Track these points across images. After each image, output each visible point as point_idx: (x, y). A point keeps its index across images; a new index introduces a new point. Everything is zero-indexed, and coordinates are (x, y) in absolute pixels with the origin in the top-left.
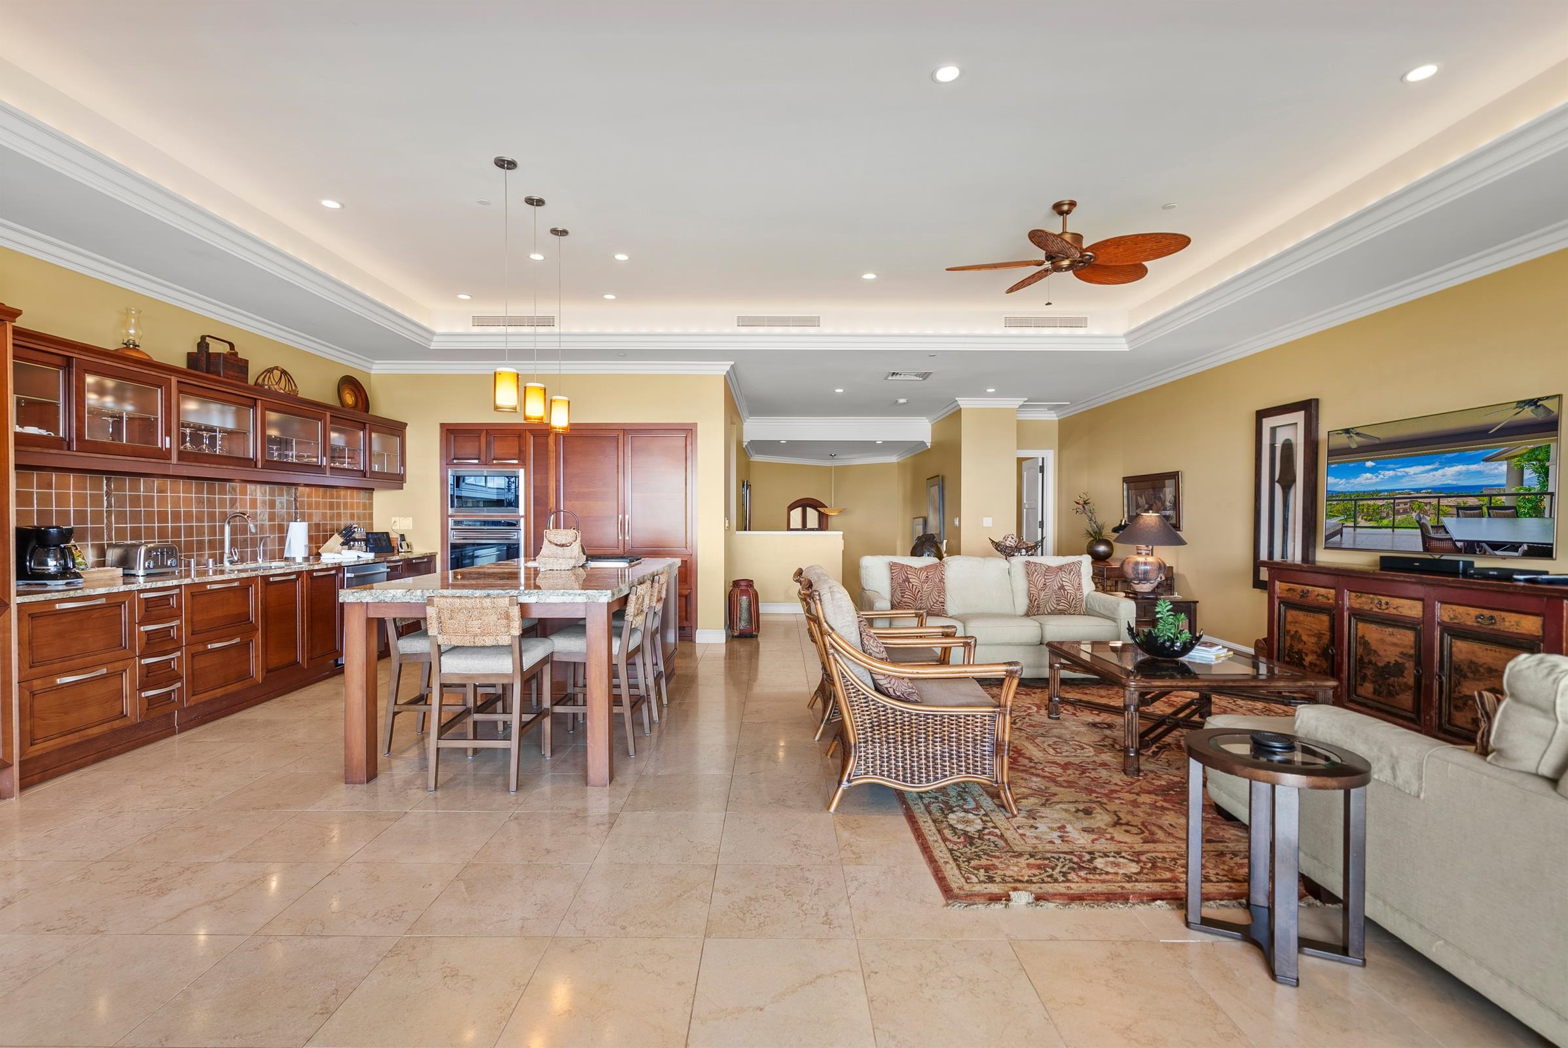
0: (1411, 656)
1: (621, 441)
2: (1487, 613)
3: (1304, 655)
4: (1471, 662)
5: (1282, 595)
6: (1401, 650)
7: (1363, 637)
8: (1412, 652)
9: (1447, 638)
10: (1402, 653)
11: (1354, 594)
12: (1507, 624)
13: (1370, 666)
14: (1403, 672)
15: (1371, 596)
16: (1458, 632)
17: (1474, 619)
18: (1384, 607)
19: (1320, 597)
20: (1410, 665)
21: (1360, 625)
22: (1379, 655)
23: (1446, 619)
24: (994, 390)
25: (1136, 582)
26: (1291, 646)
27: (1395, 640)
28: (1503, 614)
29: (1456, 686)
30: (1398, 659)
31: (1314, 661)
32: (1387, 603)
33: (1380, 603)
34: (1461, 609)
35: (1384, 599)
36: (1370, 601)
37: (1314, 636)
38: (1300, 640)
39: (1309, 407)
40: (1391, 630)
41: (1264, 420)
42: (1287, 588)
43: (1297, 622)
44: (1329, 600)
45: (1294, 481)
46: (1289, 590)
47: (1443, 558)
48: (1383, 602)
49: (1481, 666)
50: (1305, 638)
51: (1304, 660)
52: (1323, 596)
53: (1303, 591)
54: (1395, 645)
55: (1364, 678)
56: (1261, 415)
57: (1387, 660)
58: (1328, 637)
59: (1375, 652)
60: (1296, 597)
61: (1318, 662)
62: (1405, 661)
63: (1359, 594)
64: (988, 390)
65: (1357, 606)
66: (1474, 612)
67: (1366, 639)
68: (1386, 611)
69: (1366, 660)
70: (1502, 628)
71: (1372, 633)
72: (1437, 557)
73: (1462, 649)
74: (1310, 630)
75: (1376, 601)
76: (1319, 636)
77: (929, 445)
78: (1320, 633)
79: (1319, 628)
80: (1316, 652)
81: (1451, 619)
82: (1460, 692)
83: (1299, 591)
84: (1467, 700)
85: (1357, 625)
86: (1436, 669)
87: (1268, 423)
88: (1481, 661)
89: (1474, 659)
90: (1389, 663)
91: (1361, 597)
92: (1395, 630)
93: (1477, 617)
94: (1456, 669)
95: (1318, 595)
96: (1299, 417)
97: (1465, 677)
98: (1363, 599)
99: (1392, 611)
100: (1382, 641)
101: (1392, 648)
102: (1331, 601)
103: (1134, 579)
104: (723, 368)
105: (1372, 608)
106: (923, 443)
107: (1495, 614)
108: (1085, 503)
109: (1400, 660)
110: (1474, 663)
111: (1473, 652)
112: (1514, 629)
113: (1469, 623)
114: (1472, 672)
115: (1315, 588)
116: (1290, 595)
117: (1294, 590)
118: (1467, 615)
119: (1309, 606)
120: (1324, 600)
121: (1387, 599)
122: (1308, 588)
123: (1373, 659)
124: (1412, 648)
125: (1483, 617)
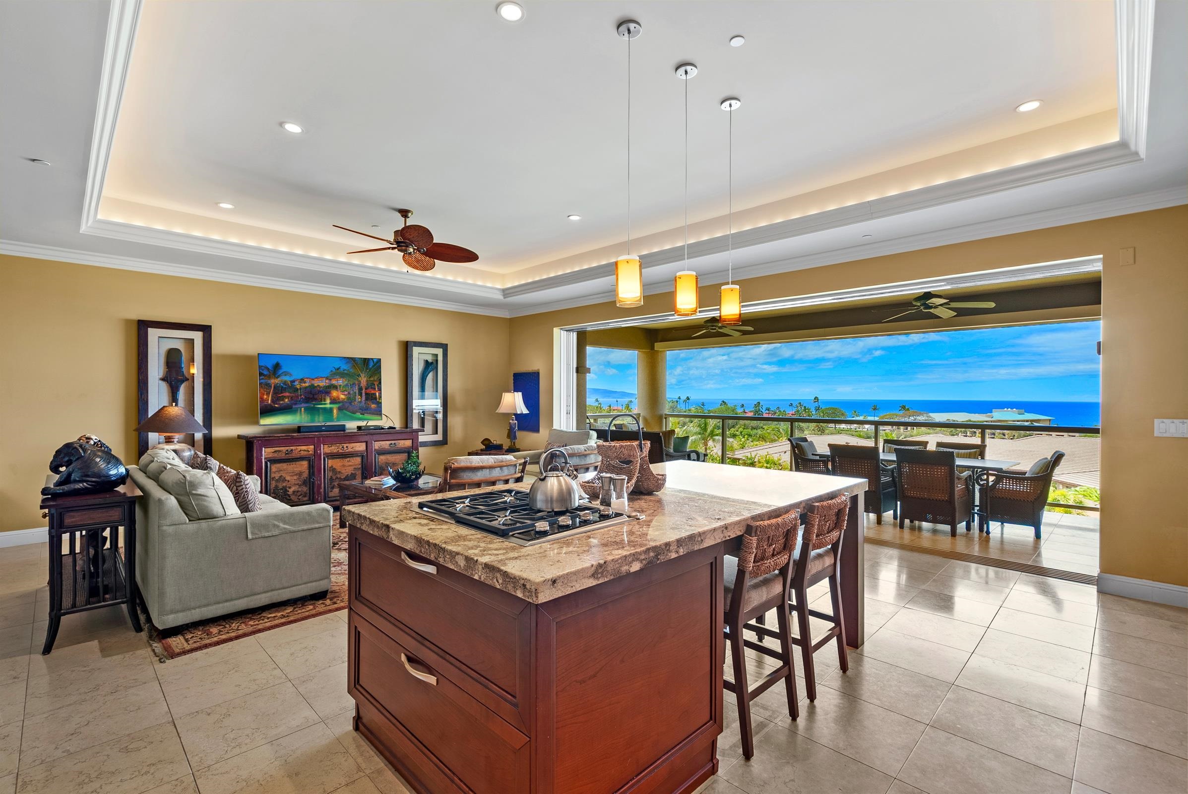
0: (359, 468)
2: (393, 442)
3: (288, 489)
5: (268, 456)
6: (354, 467)
7: (332, 466)
8: (360, 466)
9: (377, 455)
10: (355, 468)
11: (327, 446)
12: (401, 444)
13: (336, 480)
14: (355, 477)
15: (338, 445)
16: (382, 452)
17: (389, 445)
18: (345, 449)
19: (302, 452)
21: (330, 461)
22: (342, 473)
23: (377, 448)
26: (276, 487)
27: (350, 463)
28: (399, 441)
30: (352, 472)
31: (297, 490)
32: (347, 447)
33: (343, 447)
34: (384, 442)
35: (345, 445)
36: (337, 447)
37: (296, 475)
38: (284, 480)
39: (206, 330)
40: (348, 459)
41: (148, 329)
42: (273, 451)
43: (280, 471)
44: (309, 451)
45: (188, 381)
46: (275, 452)
48: (345, 447)
49: (390, 463)
50: (288, 478)
51: (288, 491)
52: (305, 450)
53: (287, 451)
54: (351, 466)
55: (333, 488)
56: (144, 325)
57: (347, 474)
58: (307, 473)
59: (339, 472)
60: (283, 456)
61: (300, 489)
62: (356, 472)
63: (330, 445)
65: (330, 451)
66: (389, 442)
68: (347, 451)
69: (334, 478)
70: (399, 446)
71: (336, 463)
73: (382, 458)
74: (293, 472)
75: (341, 447)
76: (300, 474)
78: (301, 472)
79: (300, 470)
80: (298, 484)
81: (379, 447)
83: (284, 451)
85: (328, 461)
87: (153, 333)
90: (348, 475)
91: (331, 446)
92: (351, 459)
94: (380, 468)
95: (301, 451)
96: (195, 336)
98: (333, 447)
99: (350, 450)
100: (344, 466)
101: (349, 468)
102: (311, 452)
105: (338, 451)
107: (396, 441)
109: (353, 472)
111: (387, 459)
112: (403, 446)
113: (386, 447)
114: (387, 467)
115: (298, 447)
116: (276, 455)
117: (279, 451)
118: (385, 444)
119: (292, 459)
120: (306, 453)
121: (347, 445)
122: (291, 448)
123: (339, 476)
124: (360, 464)
125: (391, 444)
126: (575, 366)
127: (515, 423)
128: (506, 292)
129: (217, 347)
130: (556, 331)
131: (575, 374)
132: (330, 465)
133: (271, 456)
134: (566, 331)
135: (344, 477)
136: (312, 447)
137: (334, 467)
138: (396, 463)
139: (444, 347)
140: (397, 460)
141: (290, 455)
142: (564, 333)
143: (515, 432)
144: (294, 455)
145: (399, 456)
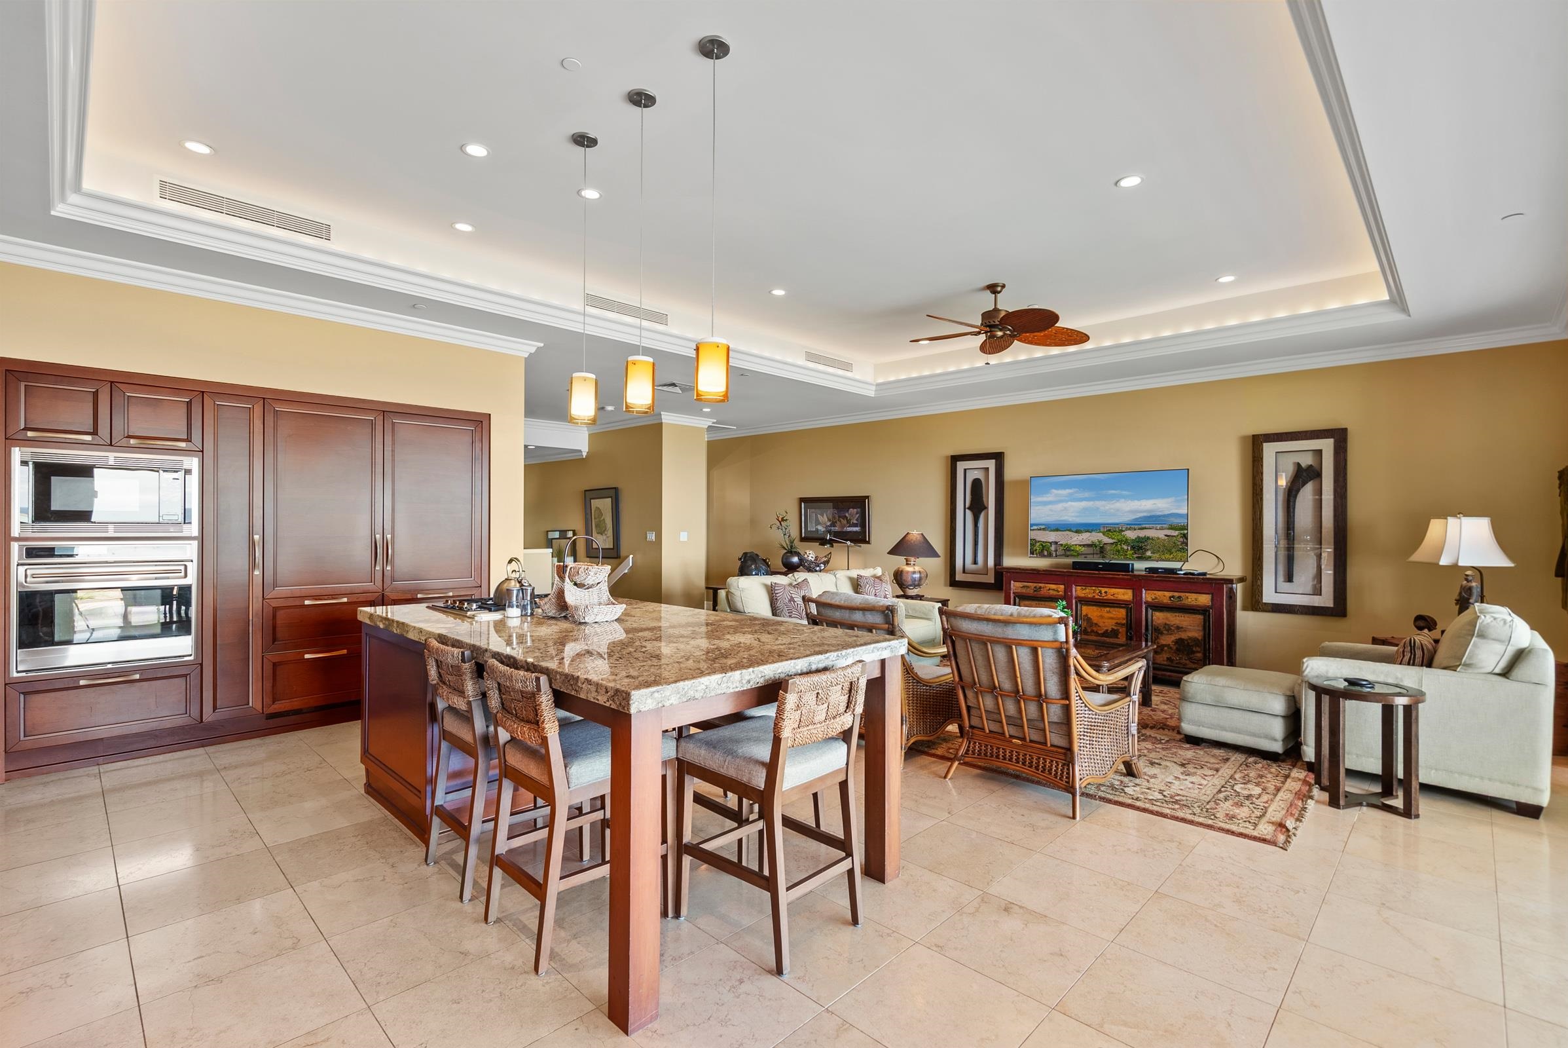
0: (1123, 624)
1: (379, 428)
2: (1176, 594)
4: (1166, 624)
6: (1116, 621)
7: (1087, 615)
8: (1125, 621)
9: (1150, 611)
10: (1117, 623)
11: (1080, 588)
12: (1190, 600)
13: (1092, 634)
14: (1117, 635)
15: (1094, 588)
16: (1158, 607)
17: (1168, 598)
18: (1104, 594)
20: (1123, 630)
21: (1084, 608)
22: (1099, 626)
23: (1149, 599)
24: (709, 410)
25: (911, 588)
27: (1112, 616)
28: (1187, 594)
29: (1156, 640)
30: (1113, 627)
33: (1100, 592)
34: (1160, 593)
35: (1103, 590)
36: (1093, 591)
39: (998, 457)
40: (1108, 609)
41: (958, 463)
44: (1059, 592)
45: (985, 508)
46: (1024, 587)
47: (1111, 562)
48: (1103, 591)
49: (1172, 626)
52: (1054, 590)
53: (1035, 587)
54: (1112, 618)
56: (955, 459)
57: (1105, 629)
59: (1096, 624)
60: (1030, 592)
62: (1119, 628)
63: (1084, 588)
64: (704, 410)
65: (1083, 595)
66: (1168, 594)
67: (1089, 616)
68: (1105, 598)
69: (1089, 630)
70: (1186, 602)
71: (1093, 612)
72: (1107, 561)
73: (1159, 617)
75: (1098, 591)
77: (584, 454)
81: (1153, 599)
82: (1158, 643)
83: (1032, 587)
84: (1164, 647)
85: (1081, 608)
86: (1143, 631)
87: (961, 466)
88: (1172, 623)
89: (1168, 622)
90: (1107, 630)
91: (1085, 589)
92: (1112, 609)
93: (1170, 597)
94: (1155, 629)
95: (1049, 589)
96: (991, 464)
97: (1162, 633)
98: (1087, 590)
99: (1111, 597)
100: (1102, 617)
101: (1110, 621)
102: (1061, 593)
103: (911, 585)
104: (525, 348)
105: (1094, 596)
106: (580, 451)
107: (1182, 594)
108: (783, 520)
109: (1115, 628)
110: (1168, 625)
111: (1167, 619)
112: (1194, 603)
113: (1165, 601)
114: (1166, 630)
115: (1047, 585)
116: (1024, 591)
117: (1028, 587)
118: (1164, 596)
119: (1041, 598)
120: (1055, 593)
121: (1106, 589)
122: (1040, 585)
123: (1095, 629)
124: (1124, 619)
125: (1173, 597)
127: (1472, 588)
129: (1010, 474)
132: (1084, 613)
133: (1019, 591)
135: (1102, 632)
136: (1062, 587)
138: (1182, 628)
139: (1340, 436)
140: (1185, 623)
141: (1038, 593)
144: (1044, 592)
145: (1188, 617)
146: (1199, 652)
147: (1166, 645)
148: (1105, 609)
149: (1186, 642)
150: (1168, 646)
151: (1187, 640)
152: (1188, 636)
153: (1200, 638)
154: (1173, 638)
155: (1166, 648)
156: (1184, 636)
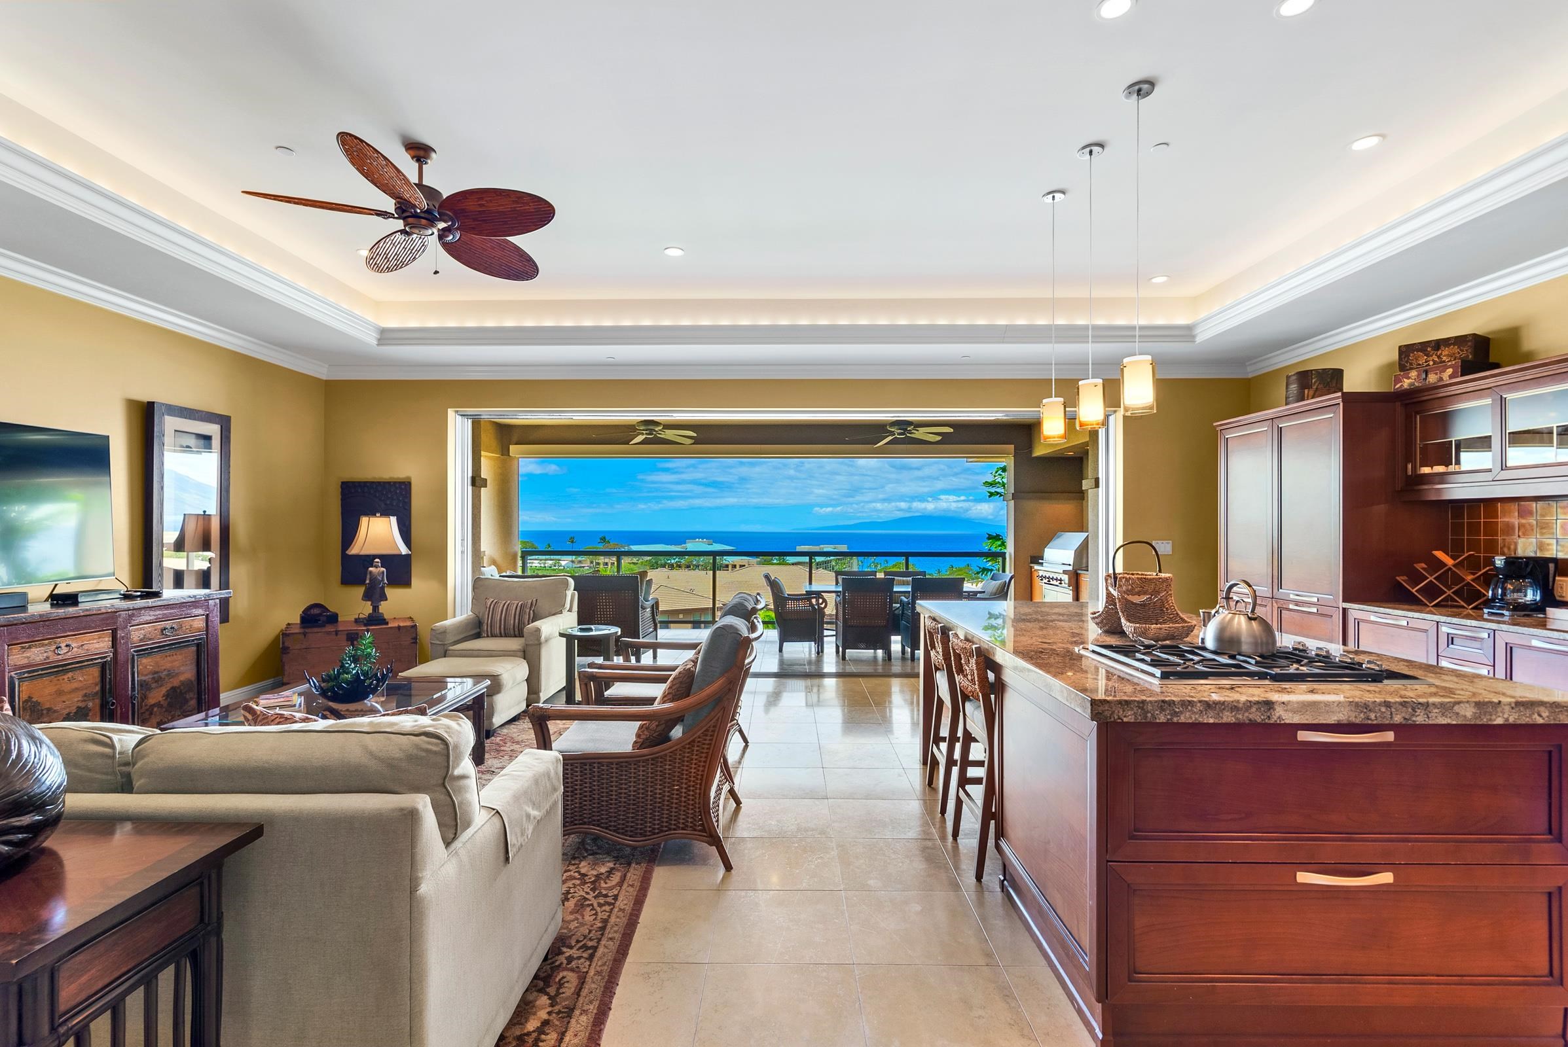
0: (96, 693)
4: (155, 673)
6: (84, 692)
7: (30, 699)
8: (98, 688)
10: (85, 695)
11: (19, 648)
14: (86, 716)
15: (47, 643)
20: (94, 704)
21: (25, 686)
22: (55, 711)
27: (75, 685)
29: (143, 701)
30: (79, 705)
32: (68, 646)
33: (58, 647)
36: (43, 648)
40: (70, 675)
48: (63, 645)
54: (77, 689)
57: (66, 712)
59: (49, 710)
62: (88, 702)
63: (27, 645)
65: (25, 661)
68: (68, 655)
71: (41, 689)
73: (147, 665)
75: (53, 647)
82: (146, 705)
84: (153, 709)
90: (70, 713)
91: (30, 647)
92: (77, 673)
94: (142, 686)
97: (149, 689)
98: (33, 649)
100: (60, 693)
101: (74, 695)
105: (48, 658)
110: (158, 673)
111: (157, 664)
113: (156, 638)
114: (156, 682)
118: (155, 631)
121: (68, 641)
124: (96, 685)
125: (166, 629)
126: (470, 474)
127: (383, 572)
128: (386, 336)
130: (451, 413)
131: (470, 488)
132: (24, 696)
134: (462, 415)
137: (34, 700)
138: (174, 671)
139: (224, 422)
140: (176, 664)
142: (459, 418)
143: (383, 588)
145: (181, 654)
146: (192, 699)
147: (154, 705)
148: (66, 677)
149: (178, 691)
150: (159, 705)
151: (179, 687)
152: (181, 681)
153: (193, 679)
154: (164, 690)
155: (155, 709)
156: (175, 682)
